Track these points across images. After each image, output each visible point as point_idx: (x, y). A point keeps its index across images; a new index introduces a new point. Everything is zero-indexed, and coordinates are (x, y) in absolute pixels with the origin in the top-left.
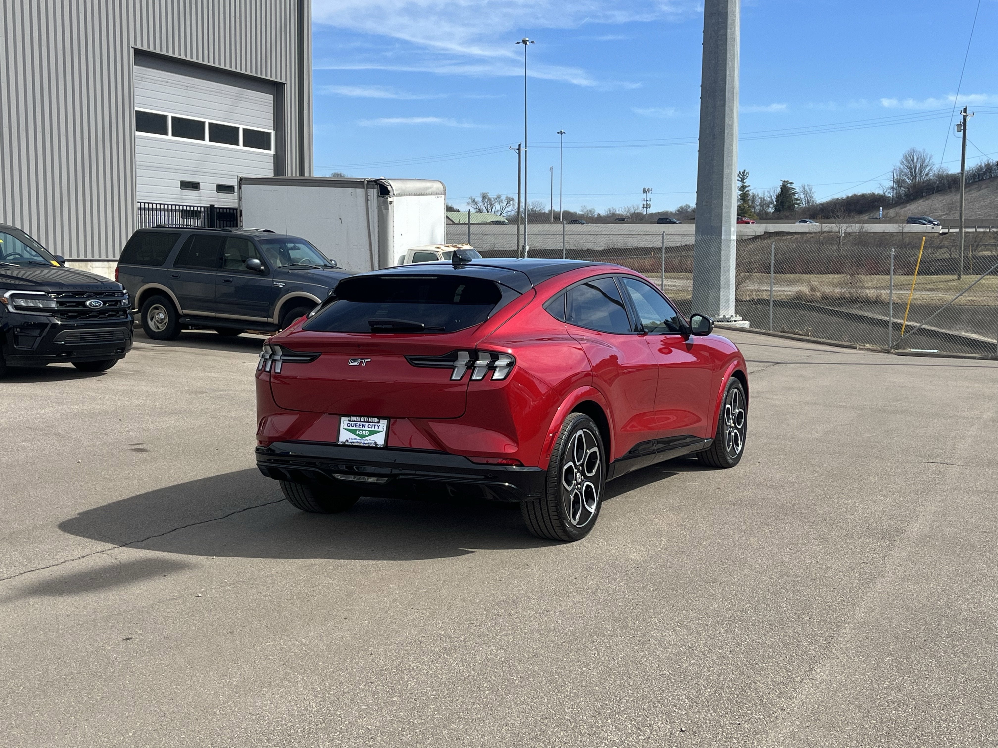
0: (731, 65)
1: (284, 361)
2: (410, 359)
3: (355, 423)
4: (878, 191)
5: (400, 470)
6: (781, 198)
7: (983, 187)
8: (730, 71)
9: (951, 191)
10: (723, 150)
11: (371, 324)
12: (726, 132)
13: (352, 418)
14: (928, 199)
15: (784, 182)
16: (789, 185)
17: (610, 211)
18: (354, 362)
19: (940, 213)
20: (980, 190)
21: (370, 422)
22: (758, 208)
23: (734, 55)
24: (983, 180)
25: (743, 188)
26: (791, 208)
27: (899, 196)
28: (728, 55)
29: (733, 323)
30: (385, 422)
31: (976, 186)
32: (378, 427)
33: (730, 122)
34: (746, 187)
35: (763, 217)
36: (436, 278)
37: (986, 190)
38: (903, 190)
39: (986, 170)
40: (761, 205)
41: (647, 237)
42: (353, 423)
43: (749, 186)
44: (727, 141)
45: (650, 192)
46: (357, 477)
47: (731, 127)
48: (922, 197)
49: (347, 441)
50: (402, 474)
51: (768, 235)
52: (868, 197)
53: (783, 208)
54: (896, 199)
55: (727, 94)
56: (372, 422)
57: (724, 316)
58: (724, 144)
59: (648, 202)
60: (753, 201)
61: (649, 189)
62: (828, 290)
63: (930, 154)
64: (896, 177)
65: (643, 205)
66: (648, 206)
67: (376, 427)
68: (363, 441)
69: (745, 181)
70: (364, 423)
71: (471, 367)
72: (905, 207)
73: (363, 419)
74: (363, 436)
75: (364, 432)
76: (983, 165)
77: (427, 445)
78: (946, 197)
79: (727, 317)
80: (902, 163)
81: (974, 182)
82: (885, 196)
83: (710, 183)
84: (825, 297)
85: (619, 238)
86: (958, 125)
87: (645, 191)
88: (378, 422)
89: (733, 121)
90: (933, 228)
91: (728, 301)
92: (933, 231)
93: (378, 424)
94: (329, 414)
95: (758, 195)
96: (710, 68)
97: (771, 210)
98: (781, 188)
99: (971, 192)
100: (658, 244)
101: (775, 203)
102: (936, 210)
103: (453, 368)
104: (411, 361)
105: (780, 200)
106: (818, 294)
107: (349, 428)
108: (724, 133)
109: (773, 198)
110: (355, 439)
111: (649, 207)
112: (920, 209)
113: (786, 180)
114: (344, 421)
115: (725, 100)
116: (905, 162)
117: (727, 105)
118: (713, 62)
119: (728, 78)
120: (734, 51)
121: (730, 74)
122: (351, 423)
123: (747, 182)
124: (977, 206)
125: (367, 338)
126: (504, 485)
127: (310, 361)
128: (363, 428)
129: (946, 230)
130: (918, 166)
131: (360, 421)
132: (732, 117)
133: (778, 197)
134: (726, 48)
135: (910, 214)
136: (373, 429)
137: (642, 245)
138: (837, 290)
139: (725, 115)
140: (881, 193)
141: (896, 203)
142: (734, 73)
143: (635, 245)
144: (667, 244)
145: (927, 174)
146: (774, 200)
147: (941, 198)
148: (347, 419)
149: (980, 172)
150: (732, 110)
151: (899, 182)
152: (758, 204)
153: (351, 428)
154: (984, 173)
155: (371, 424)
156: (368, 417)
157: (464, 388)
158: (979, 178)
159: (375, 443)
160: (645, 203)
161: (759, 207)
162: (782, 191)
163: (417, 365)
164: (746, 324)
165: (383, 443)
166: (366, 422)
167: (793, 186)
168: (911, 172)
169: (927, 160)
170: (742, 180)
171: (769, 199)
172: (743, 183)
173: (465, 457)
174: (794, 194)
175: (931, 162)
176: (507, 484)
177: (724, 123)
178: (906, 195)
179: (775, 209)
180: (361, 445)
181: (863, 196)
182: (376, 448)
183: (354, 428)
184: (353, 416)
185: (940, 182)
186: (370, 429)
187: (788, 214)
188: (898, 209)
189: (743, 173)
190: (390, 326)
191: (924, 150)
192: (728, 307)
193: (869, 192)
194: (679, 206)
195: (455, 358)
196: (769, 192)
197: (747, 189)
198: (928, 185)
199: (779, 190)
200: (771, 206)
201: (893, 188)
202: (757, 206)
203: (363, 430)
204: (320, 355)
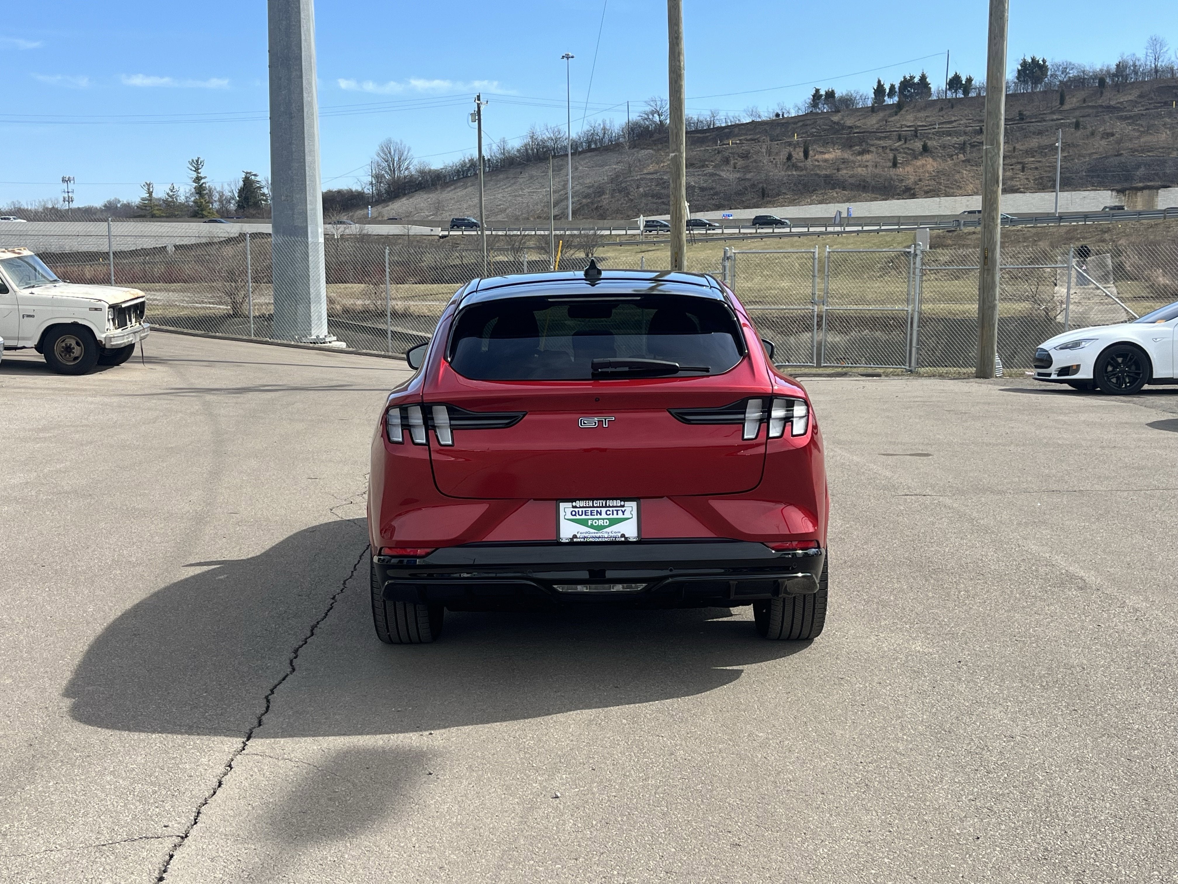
0: (305, 28)
1: (453, 428)
2: (676, 413)
3: (584, 509)
4: (356, 187)
5: (671, 570)
6: (245, 192)
7: (469, 184)
8: (305, 35)
9: (436, 189)
10: (303, 133)
11: (595, 366)
12: (305, 110)
13: (578, 503)
14: (411, 197)
15: (247, 173)
16: (253, 177)
17: (14, 205)
18: (590, 422)
19: (427, 213)
20: (465, 189)
21: (609, 507)
22: (216, 205)
23: (308, 15)
24: (467, 177)
25: (198, 179)
26: (257, 205)
27: (379, 194)
28: (302, 16)
29: (328, 344)
30: (634, 504)
31: (462, 184)
32: (623, 512)
33: (309, 99)
34: (202, 178)
35: (224, 215)
36: (639, 298)
37: (472, 188)
38: (383, 187)
39: (470, 166)
40: (220, 201)
41: (90, 239)
42: (580, 510)
43: (205, 177)
44: (306, 121)
45: (72, 182)
46: (593, 586)
47: (311, 104)
48: (405, 195)
49: (575, 536)
50: (672, 576)
51: (242, 236)
52: (345, 194)
53: (248, 204)
54: (377, 197)
55: (303, 64)
56: (613, 507)
57: (318, 337)
58: (303, 126)
59: (70, 194)
60: (210, 195)
61: (69, 178)
62: (348, 302)
63: (407, 146)
64: (374, 172)
65: (64, 198)
66: (70, 200)
67: (620, 513)
68: (600, 535)
69: (199, 171)
70: (599, 509)
71: (765, 420)
72: (387, 206)
73: (597, 503)
74: (600, 528)
75: (601, 522)
76: (467, 161)
77: (703, 532)
78: (431, 196)
79: (321, 337)
80: (378, 155)
81: (459, 179)
82: (364, 192)
83: (290, 172)
84: (346, 311)
85: (52, 240)
86: (472, 114)
87: (64, 180)
88: (623, 506)
89: (312, 97)
90: (432, 230)
91: (320, 318)
92: (433, 233)
93: (623, 509)
94: (535, 500)
95: (215, 189)
96: (280, 29)
97: (232, 206)
98: (244, 181)
99: (456, 191)
100: (105, 248)
101: (238, 198)
102: (421, 210)
103: (742, 422)
104: (681, 417)
105: (244, 195)
106: (338, 307)
107: (574, 517)
108: (303, 111)
109: (235, 192)
110: (586, 533)
111: (72, 201)
112: (404, 208)
113: (249, 171)
114: (565, 509)
115: (301, 71)
116: (382, 154)
117: (304, 78)
118: (284, 23)
119: (304, 44)
120: (308, 10)
121: (306, 40)
122: (576, 510)
123: (203, 173)
124: (465, 206)
125: (588, 388)
126: (797, 577)
127: (507, 426)
128: (599, 516)
129: (446, 233)
130: (396, 159)
131: (593, 507)
132: (310, 92)
133: (241, 191)
134: (299, 6)
135: (393, 214)
136: (615, 516)
137: (84, 249)
138: (359, 302)
139: (302, 89)
140: (359, 189)
141: (376, 201)
142: (310, 39)
143: (75, 249)
144: (115, 248)
145: (407, 169)
146: (236, 195)
147: (425, 196)
148: (569, 505)
149: (464, 168)
150: (310, 84)
151: (378, 177)
152: (216, 199)
153: (578, 517)
154: (469, 169)
155: (611, 509)
156: (606, 499)
157: (761, 450)
158: (463, 175)
159: (623, 536)
160: (66, 195)
161: (218, 203)
162: (244, 185)
163: (688, 422)
164: (343, 345)
165: (636, 535)
166: (603, 507)
167: (258, 179)
168: (389, 166)
169: (406, 153)
170: (197, 170)
171: (230, 194)
172: (198, 173)
173: (762, 543)
174: (260, 188)
175: (409, 154)
176: (800, 575)
177: (302, 99)
178: (388, 192)
179: (239, 205)
180: (600, 540)
181: (339, 192)
182: (627, 542)
183: (584, 517)
184: (579, 500)
185: (423, 177)
186: (611, 516)
187: (254, 212)
188: (379, 208)
189: (197, 161)
190: (627, 369)
191: (401, 141)
192: (320, 326)
193: (346, 188)
194: (106, 200)
195: (742, 408)
196: (229, 185)
197: (202, 181)
198: (410, 181)
199: (241, 184)
200: (233, 201)
201: (371, 183)
202: (215, 201)
203: (598, 519)
204: (524, 416)
